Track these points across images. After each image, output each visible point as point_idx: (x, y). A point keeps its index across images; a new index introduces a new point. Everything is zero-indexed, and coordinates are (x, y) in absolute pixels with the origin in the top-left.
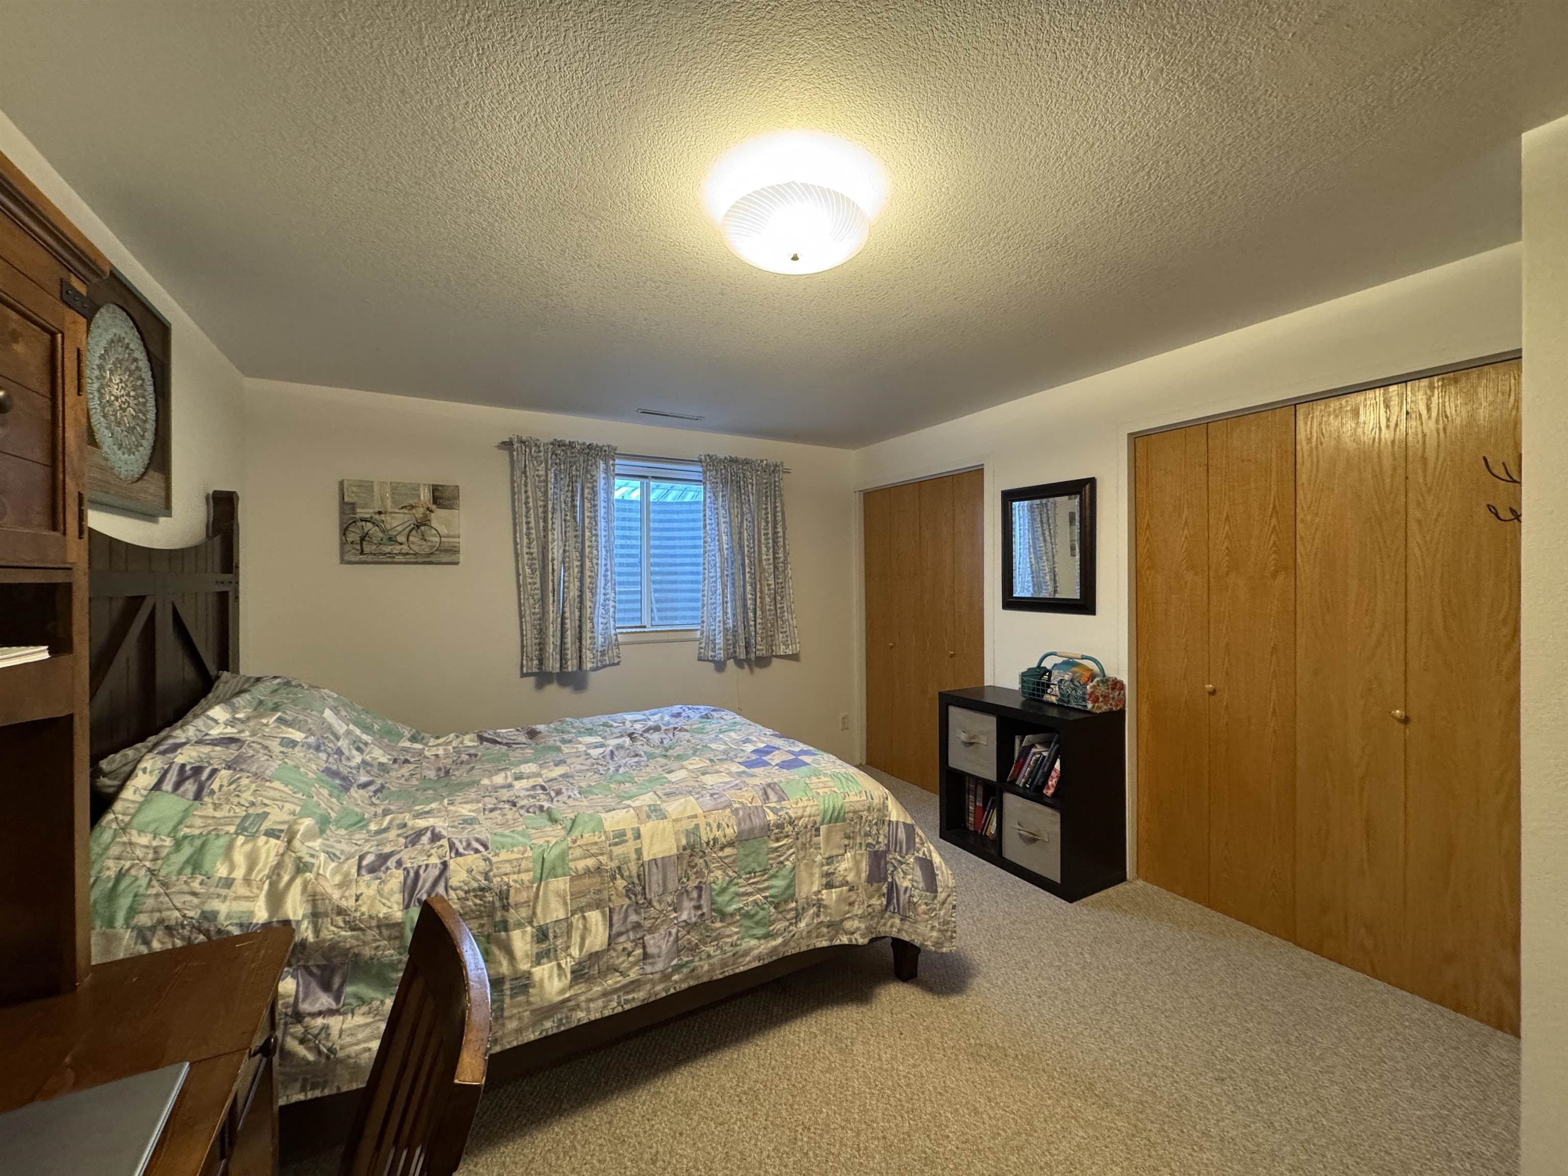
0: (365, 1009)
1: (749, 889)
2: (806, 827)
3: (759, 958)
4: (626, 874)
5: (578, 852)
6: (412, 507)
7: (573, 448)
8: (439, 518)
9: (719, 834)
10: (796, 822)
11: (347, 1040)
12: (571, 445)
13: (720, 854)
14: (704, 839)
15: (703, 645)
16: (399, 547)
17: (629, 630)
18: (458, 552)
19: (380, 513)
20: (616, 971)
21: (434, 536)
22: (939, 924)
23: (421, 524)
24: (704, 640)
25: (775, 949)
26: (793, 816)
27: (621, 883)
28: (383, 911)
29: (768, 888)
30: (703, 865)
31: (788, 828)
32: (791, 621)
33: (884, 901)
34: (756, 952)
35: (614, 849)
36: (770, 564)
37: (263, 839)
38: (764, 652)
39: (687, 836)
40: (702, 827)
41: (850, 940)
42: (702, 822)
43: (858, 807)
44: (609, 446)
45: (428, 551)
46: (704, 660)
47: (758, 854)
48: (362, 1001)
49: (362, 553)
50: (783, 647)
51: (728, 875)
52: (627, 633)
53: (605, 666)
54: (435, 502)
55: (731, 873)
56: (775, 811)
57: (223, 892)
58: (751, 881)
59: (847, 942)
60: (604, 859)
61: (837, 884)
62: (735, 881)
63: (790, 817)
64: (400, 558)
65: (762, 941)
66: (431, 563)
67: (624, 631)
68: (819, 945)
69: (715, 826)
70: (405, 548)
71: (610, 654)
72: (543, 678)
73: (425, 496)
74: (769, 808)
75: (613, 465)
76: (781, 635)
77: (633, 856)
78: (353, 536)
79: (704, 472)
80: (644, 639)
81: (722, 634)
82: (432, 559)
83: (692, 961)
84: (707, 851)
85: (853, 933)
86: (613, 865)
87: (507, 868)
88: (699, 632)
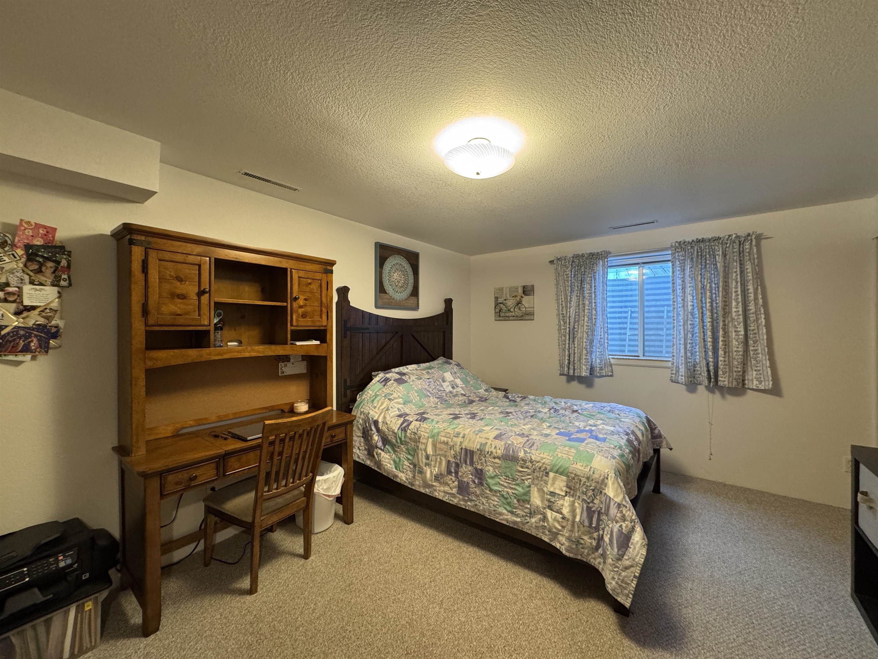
0: (389, 454)
1: (506, 484)
2: (540, 468)
3: (507, 521)
4: (455, 449)
5: (443, 434)
6: (516, 296)
7: (583, 257)
8: (526, 301)
9: (494, 451)
10: (534, 463)
11: (384, 460)
12: (583, 256)
13: (493, 460)
14: (487, 450)
15: (674, 372)
16: (511, 313)
17: (619, 357)
18: (534, 315)
19: (505, 300)
20: (449, 486)
21: (523, 308)
22: (619, 579)
23: (519, 303)
24: (674, 368)
25: (515, 523)
26: (533, 459)
27: (453, 452)
28: (394, 428)
29: (515, 489)
30: (484, 461)
31: (529, 464)
32: (764, 362)
33: (594, 543)
34: (506, 517)
35: (454, 438)
36: (739, 315)
37: (387, 400)
38: (726, 383)
39: (481, 446)
40: (489, 444)
41: (560, 547)
42: (489, 442)
43: (578, 473)
44: (604, 251)
45: (521, 315)
46: (675, 382)
47: (511, 469)
48: (389, 452)
49: (500, 316)
50: (755, 382)
51: (495, 472)
52: (617, 358)
53: (603, 376)
54: (524, 293)
55: (497, 472)
56: (525, 452)
57: (373, 409)
58: (507, 481)
59: (558, 548)
60: (450, 440)
61: (555, 510)
62: (499, 477)
63: (531, 459)
64: (511, 318)
65: (509, 514)
66: (522, 320)
67: (616, 357)
68: (543, 538)
69: (493, 446)
70: (513, 314)
71: (606, 370)
72: (571, 378)
73: (520, 290)
74: (524, 450)
75: (607, 261)
76: (755, 373)
77: (459, 444)
78: (498, 310)
79: (672, 254)
80: (628, 363)
81: (683, 365)
82: (523, 318)
83: (476, 501)
84: (488, 456)
85: (562, 545)
86: (452, 444)
87: (423, 430)
88: (670, 363)
